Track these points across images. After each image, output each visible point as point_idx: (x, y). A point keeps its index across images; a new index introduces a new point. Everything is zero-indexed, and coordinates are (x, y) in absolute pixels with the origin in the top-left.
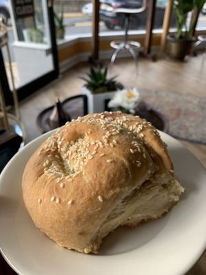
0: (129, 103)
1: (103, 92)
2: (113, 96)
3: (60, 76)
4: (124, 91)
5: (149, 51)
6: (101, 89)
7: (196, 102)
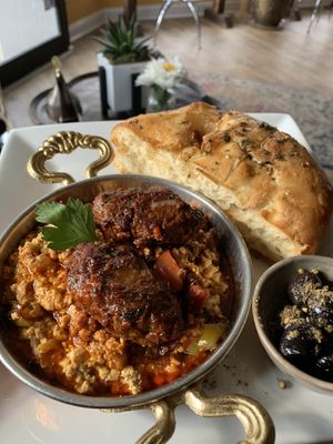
0: (166, 79)
1: (129, 62)
2: (144, 68)
3: (71, 47)
4: (161, 61)
5: (221, 10)
6: (125, 57)
7: (287, 96)
